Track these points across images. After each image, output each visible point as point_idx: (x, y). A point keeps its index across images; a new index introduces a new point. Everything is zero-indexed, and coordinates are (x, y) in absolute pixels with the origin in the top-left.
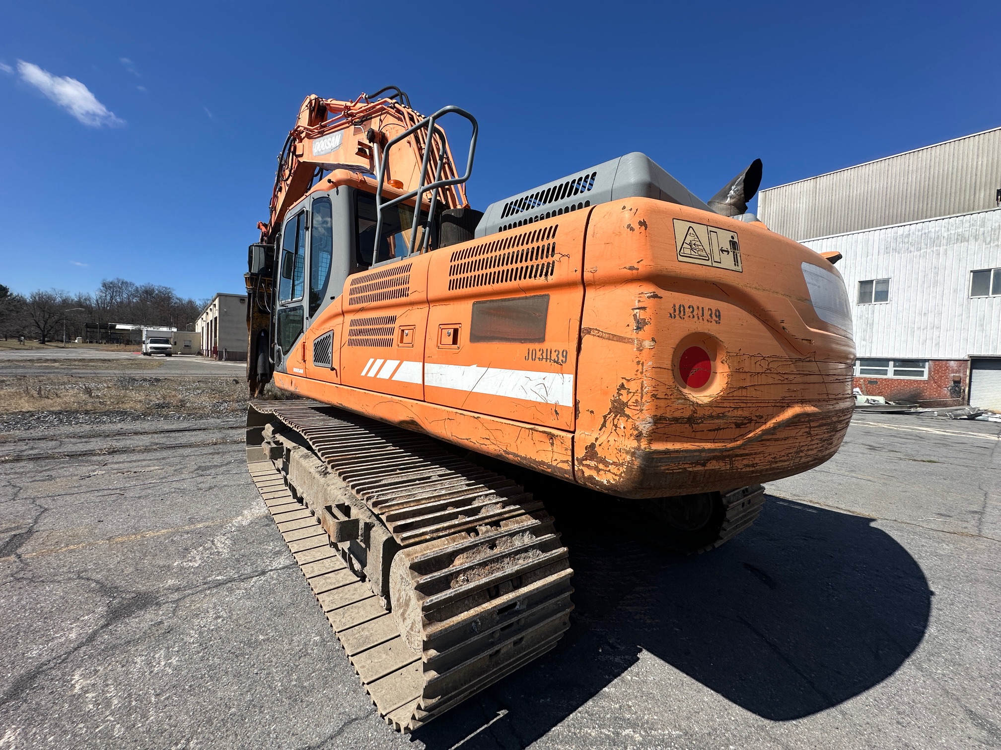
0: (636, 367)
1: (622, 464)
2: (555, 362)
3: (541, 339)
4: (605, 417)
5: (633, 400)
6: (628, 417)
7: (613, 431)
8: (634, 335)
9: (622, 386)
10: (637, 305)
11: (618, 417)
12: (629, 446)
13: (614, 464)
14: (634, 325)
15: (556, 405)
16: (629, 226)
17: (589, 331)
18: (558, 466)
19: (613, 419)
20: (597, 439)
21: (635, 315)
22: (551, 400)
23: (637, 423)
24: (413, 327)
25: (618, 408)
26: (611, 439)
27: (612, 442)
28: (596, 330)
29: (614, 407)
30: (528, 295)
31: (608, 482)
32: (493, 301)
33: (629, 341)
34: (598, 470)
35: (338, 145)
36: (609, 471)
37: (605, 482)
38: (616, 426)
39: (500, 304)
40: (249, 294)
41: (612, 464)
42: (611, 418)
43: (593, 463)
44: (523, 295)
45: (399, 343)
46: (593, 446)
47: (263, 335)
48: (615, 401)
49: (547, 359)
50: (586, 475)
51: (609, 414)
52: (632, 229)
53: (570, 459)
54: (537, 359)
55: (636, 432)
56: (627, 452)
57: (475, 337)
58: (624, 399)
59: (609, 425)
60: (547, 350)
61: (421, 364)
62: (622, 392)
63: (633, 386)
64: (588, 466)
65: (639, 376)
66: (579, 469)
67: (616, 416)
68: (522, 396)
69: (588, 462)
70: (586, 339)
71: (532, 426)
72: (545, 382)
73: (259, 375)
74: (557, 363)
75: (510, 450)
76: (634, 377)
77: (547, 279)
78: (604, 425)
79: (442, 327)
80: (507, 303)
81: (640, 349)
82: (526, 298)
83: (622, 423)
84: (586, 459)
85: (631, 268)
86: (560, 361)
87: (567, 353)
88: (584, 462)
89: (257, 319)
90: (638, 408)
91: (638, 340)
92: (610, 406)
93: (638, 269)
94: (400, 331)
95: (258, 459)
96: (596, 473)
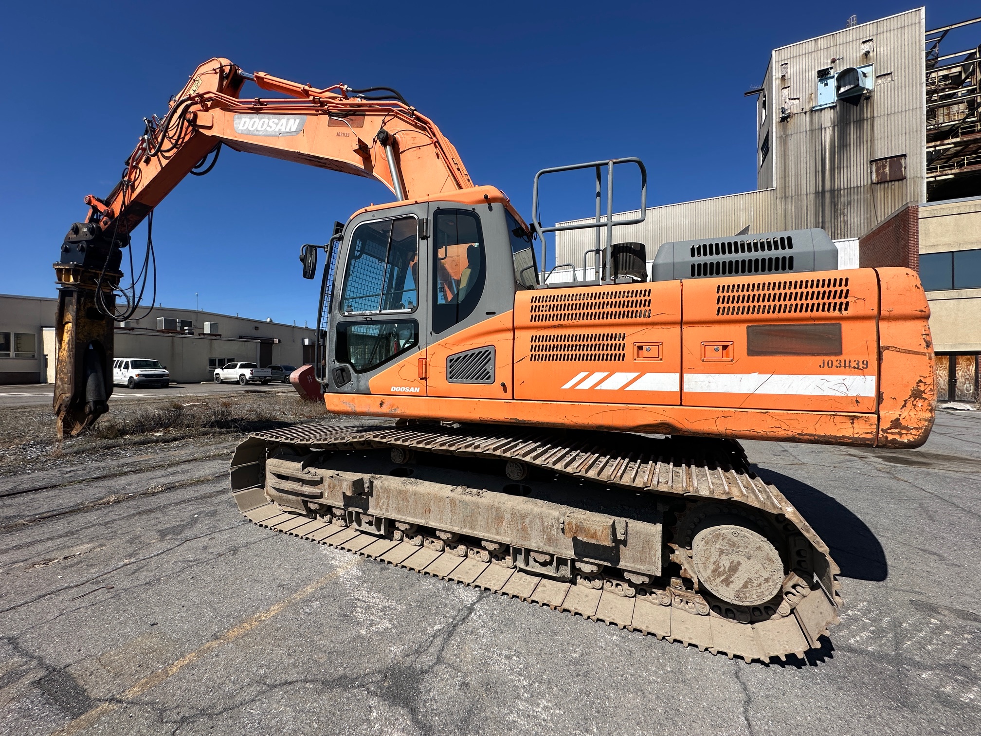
0: (929, 369)
1: (921, 428)
2: (854, 368)
3: (840, 353)
4: (905, 401)
5: (929, 388)
6: (925, 399)
7: (912, 409)
8: (925, 351)
9: (920, 381)
10: (924, 333)
11: (917, 400)
12: (927, 416)
13: (915, 428)
14: (924, 345)
15: (857, 396)
16: (916, 286)
17: (887, 348)
18: (860, 437)
19: (913, 402)
20: (900, 415)
21: (924, 339)
22: (852, 393)
23: (931, 402)
24: (659, 344)
25: (917, 395)
26: (912, 413)
27: (913, 416)
28: (894, 347)
29: (913, 394)
30: (816, 323)
31: (908, 440)
32: (774, 325)
33: (924, 354)
34: (900, 434)
35: (293, 129)
36: (911, 434)
37: (906, 441)
38: (915, 406)
39: (783, 328)
40: (65, 293)
41: (912, 429)
42: (911, 401)
43: (896, 431)
44: (812, 322)
45: (635, 357)
46: (898, 419)
47: (91, 348)
48: (914, 390)
49: (845, 366)
50: (889, 439)
51: (909, 398)
52: (918, 288)
53: (875, 430)
54: (834, 367)
55: (930, 408)
56: (926, 420)
57: (752, 351)
58: (922, 388)
59: (909, 405)
60: (845, 361)
61: (678, 375)
62: (920, 384)
63: (929, 381)
64: (892, 433)
65: (932, 374)
66: (883, 436)
67: (915, 399)
68: (818, 393)
69: (892, 430)
70: (886, 354)
71: (834, 413)
72: (845, 382)
74: (860, 369)
75: (805, 432)
76: (928, 375)
77: (841, 313)
78: (904, 406)
79: (705, 344)
80: (792, 328)
81: (930, 359)
82: (815, 324)
83: (920, 403)
84: (891, 429)
85: (921, 311)
86: (861, 367)
87: (867, 362)
88: (889, 431)
89: (84, 326)
90: (932, 393)
91: (929, 353)
92: (910, 393)
93: (925, 312)
94: (636, 348)
95: (251, 505)
96: (899, 436)
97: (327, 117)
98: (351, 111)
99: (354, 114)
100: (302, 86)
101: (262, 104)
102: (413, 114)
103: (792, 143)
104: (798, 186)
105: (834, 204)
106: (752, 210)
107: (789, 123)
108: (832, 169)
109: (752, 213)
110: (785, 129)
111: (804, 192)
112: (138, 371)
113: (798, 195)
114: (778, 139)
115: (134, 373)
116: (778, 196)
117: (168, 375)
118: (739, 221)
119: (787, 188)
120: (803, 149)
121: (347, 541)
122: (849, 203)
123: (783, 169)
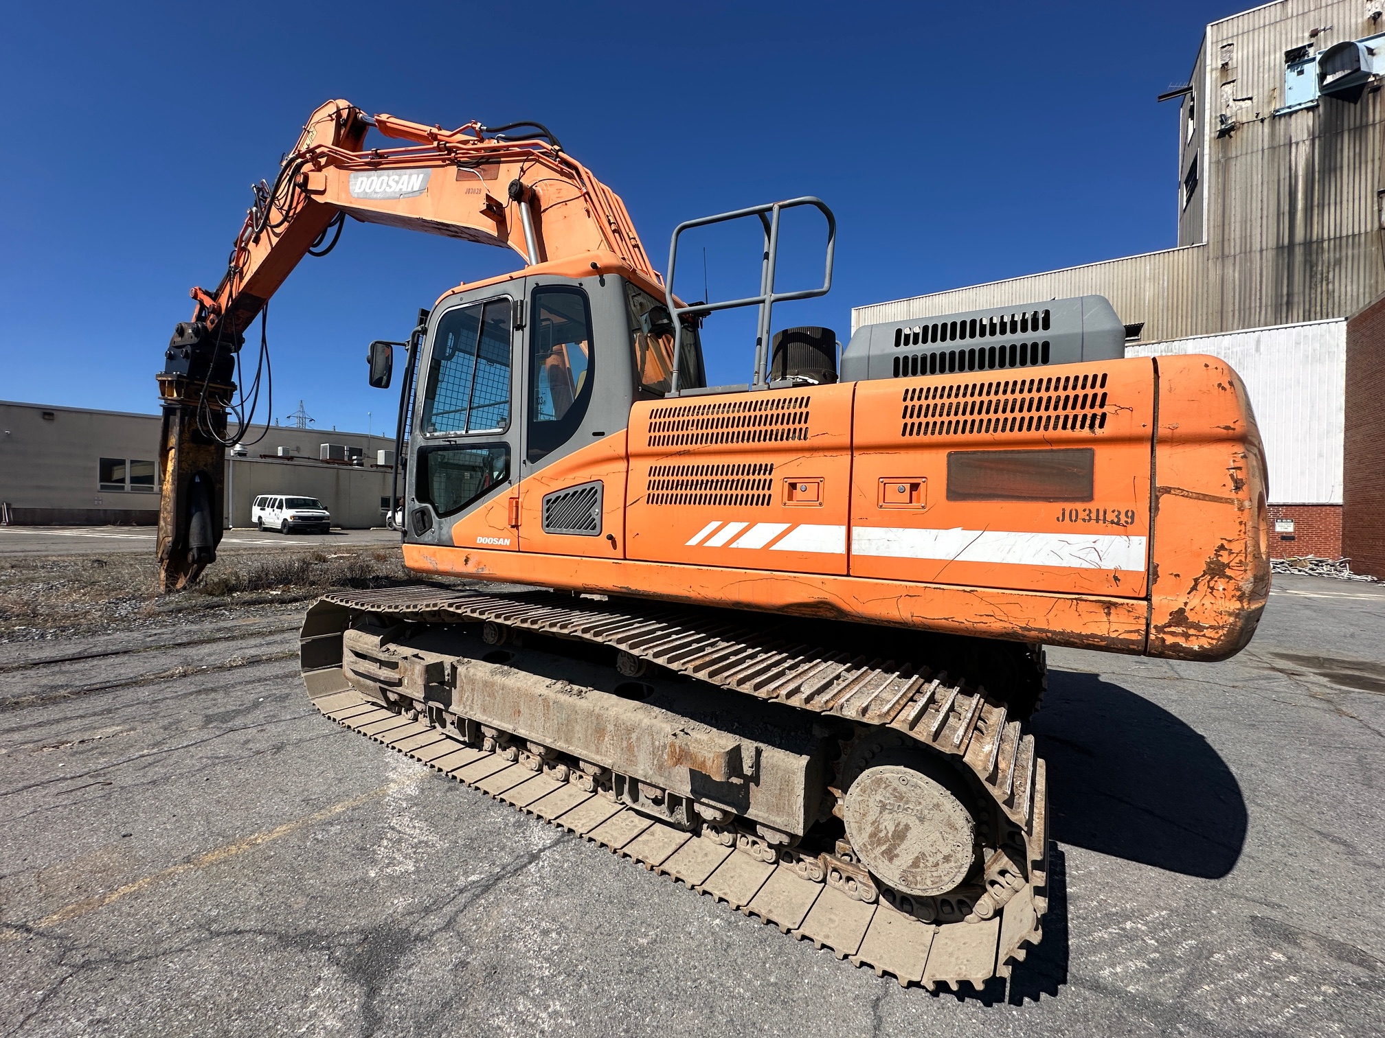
0: (1239, 528)
1: (1223, 627)
2: (1112, 522)
3: (1090, 498)
4: (1196, 580)
5: (1237, 560)
6: (1230, 578)
7: (1208, 593)
8: (1233, 495)
9: (1222, 547)
10: (1232, 465)
11: (1216, 578)
12: (1232, 608)
13: (1211, 627)
14: (1232, 486)
15: (1116, 570)
16: (1219, 385)
17: (1167, 490)
18: (1120, 637)
19: (1209, 582)
20: (1186, 604)
21: (1232, 476)
22: (1108, 565)
23: (1241, 584)
24: (818, 480)
25: (1216, 570)
26: (1207, 602)
27: (1208, 605)
28: (1179, 489)
29: (1209, 568)
30: (1054, 448)
31: (1201, 647)
32: (988, 452)
33: (1229, 501)
34: (1186, 636)
35: (416, 188)
36: (1204, 636)
37: (1196, 648)
38: (1212, 588)
39: (1003, 456)
40: (169, 411)
41: (1207, 628)
42: (1206, 581)
43: (1179, 630)
44: (1048, 448)
45: (785, 499)
46: (1181, 611)
47: (197, 480)
48: (1211, 562)
49: (1097, 520)
50: (1168, 643)
51: (1203, 576)
52: (1224, 388)
53: (1144, 628)
54: (1079, 521)
55: (1238, 593)
56: (1230, 614)
57: (954, 494)
58: (1225, 559)
59: (1202, 587)
60: (1098, 510)
61: (844, 529)
62: (1222, 553)
63: (1237, 547)
64: (1173, 634)
65: (1243, 536)
66: (1157, 638)
67: (1212, 578)
68: (1054, 562)
69: (1173, 629)
70: (1164, 500)
71: (1077, 596)
72: (1097, 546)
73: (195, 551)
74: (1121, 524)
75: (1032, 625)
76: (1237, 537)
77: (1094, 432)
78: (1194, 588)
79: (886, 481)
80: (1016, 456)
81: (1241, 509)
82: (1052, 451)
83: (1221, 585)
84: (1170, 626)
85: (1227, 428)
86: (1122, 522)
87: (1133, 513)
88: (1166, 630)
89: (188, 453)
90: (1243, 568)
91: (1239, 500)
92: (1204, 567)
93: (1234, 429)
94: (786, 485)
95: (326, 690)
96: (1184, 639)
97: (454, 168)
98: (483, 157)
99: (487, 162)
100: (428, 128)
101: (381, 156)
102: (557, 156)
103: (1237, 171)
104: (1246, 238)
105: (1310, 264)
106: (1166, 278)
107: (1233, 139)
108: (1308, 209)
109: (1166, 283)
110: (1225, 149)
111: (1257, 246)
112: (293, 512)
113: (1246, 252)
114: (1213, 166)
115: (288, 514)
116: (1211, 256)
117: (328, 518)
118: (1142, 297)
119: (1226, 244)
120: (1257, 179)
121: (422, 747)
122: (1338, 262)
123: (1220, 211)
